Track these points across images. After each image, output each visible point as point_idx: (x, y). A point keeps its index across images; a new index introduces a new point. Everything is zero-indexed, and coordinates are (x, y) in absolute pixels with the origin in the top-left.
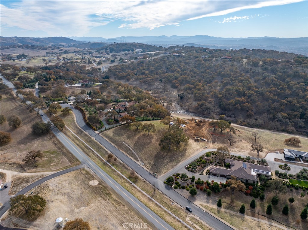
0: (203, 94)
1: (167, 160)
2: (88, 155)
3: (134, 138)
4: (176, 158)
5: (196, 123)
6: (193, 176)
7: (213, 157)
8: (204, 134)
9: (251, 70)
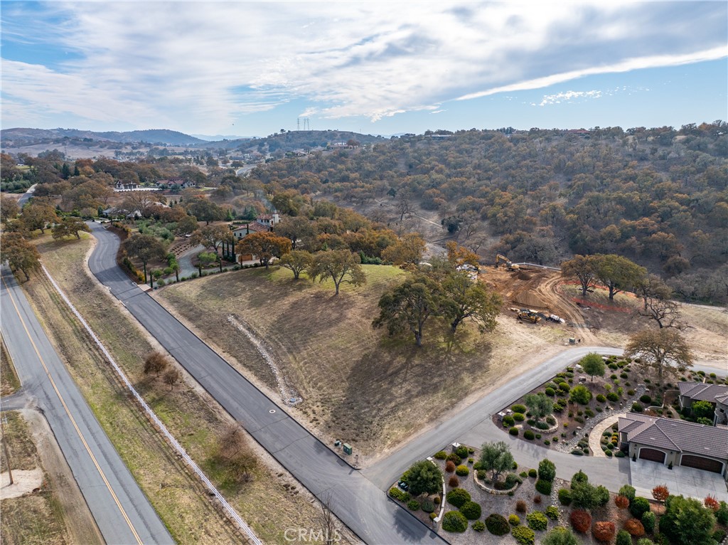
0: (517, 213)
1: (406, 386)
2: (70, 360)
3: (278, 303)
4: (450, 381)
5: (512, 273)
6: (546, 462)
7: (614, 377)
8: (550, 303)
9: (652, 154)
